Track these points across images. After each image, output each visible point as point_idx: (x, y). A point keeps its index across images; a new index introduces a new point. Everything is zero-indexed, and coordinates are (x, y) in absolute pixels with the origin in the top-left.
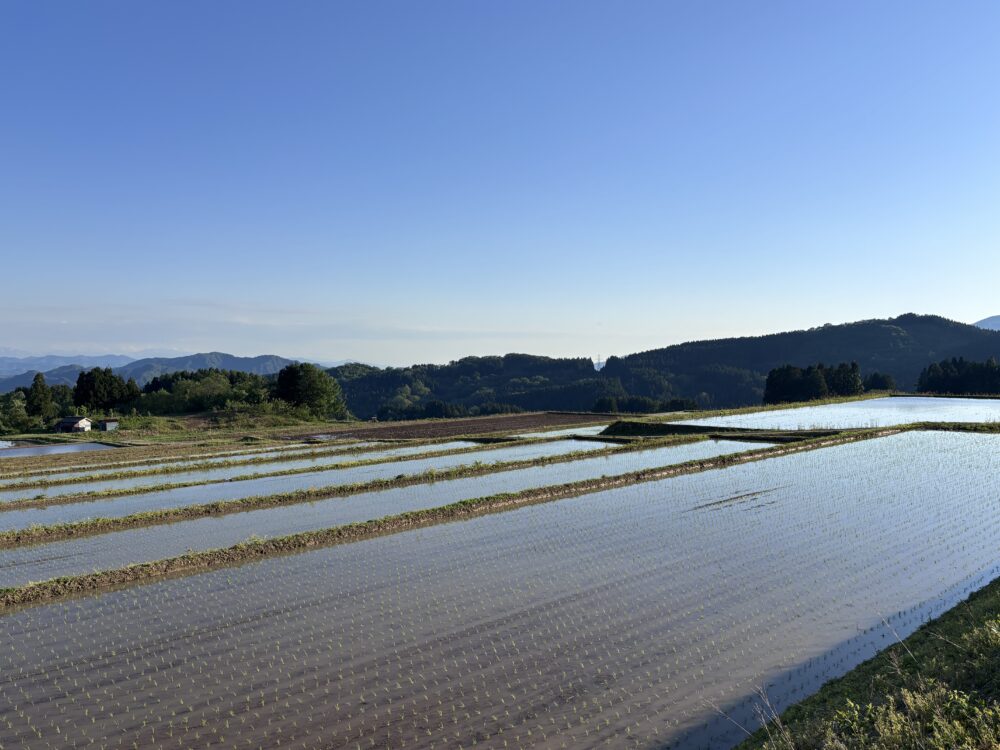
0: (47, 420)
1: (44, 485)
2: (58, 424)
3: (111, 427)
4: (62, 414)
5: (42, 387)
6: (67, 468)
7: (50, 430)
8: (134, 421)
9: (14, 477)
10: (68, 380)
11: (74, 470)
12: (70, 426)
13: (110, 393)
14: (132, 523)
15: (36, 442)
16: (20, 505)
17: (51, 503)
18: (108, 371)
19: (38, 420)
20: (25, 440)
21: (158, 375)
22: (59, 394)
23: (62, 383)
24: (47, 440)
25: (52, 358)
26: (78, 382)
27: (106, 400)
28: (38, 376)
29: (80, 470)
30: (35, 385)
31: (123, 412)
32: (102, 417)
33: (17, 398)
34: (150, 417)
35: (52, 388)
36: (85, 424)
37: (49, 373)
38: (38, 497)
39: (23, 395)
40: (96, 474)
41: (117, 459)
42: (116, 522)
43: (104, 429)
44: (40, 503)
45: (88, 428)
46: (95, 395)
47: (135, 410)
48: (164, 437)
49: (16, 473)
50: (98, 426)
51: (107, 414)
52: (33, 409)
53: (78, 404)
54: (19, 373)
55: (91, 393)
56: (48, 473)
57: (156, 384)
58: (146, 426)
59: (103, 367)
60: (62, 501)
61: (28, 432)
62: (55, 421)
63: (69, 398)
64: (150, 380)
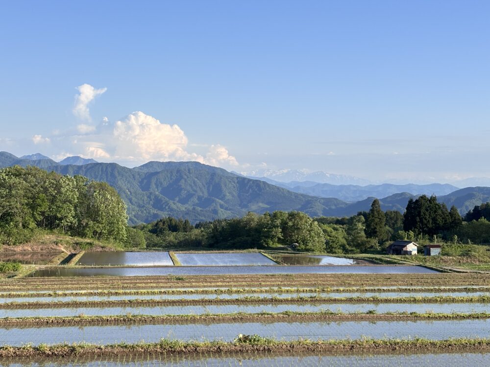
0: (381, 243)
1: (376, 301)
2: (391, 246)
3: (434, 252)
4: (394, 238)
5: (378, 212)
6: (395, 288)
7: (384, 252)
8: (456, 248)
9: (353, 291)
10: (399, 206)
11: (401, 290)
12: (399, 249)
13: (434, 220)
14: (447, 347)
15: (372, 261)
16: (355, 317)
17: (380, 318)
18: (433, 200)
19: (374, 242)
20: (364, 259)
21: (479, 204)
22: (391, 218)
23: (395, 209)
24: (381, 260)
25: (387, 186)
26: (407, 209)
27: (430, 226)
28: (375, 202)
29: (405, 290)
30: (372, 211)
31: (445, 239)
32: (427, 243)
33: (359, 221)
34: (470, 245)
35: (386, 214)
36: (412, 248)
37: (384, 200)
38: (370, 312)
39: (363, 218)
40: (419, 296)
41: (439, 284)
42: (433, 344)
43: (429, 254)
44: (371, 317)
45: (415, 252)
46: (421, 221)
47: (456, 237)
48: (482, 265)
49: (354, 288)
50: (424, 251)
51: (431, 240)
52: (371, 232)
53: (406, 229)
54: (361, 199)
55: (418, 219)
56: (379, 290)
57: (477, 213)
58: (466, 254)
59: (429, 195)
60: (389, 318)
61: (366, 252)
62: (388, 244)
63: (400, 224)
64: (472, 209)
